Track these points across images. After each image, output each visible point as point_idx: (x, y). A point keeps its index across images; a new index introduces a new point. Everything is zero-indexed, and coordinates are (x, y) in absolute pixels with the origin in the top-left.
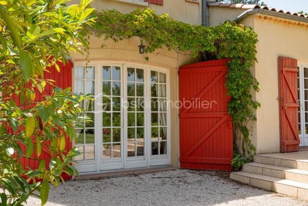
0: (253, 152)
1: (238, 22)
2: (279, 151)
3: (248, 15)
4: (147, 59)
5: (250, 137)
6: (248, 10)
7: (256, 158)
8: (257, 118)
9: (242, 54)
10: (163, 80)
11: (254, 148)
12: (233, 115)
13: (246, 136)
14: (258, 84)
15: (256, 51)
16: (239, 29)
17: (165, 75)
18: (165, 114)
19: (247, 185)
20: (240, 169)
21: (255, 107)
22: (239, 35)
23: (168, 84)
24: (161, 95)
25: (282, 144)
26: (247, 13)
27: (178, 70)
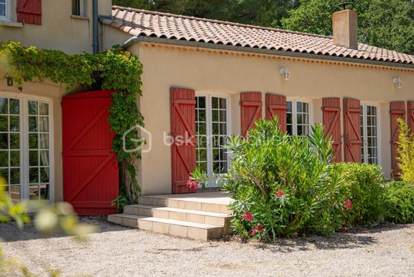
0: (139, 194)
1: (125, 48)
2: (171, 192)
3: (133, 42)
4: (20, 89)
6: (134, 37)
7: (141, 200)
8: (142, 156)
9: (125, 87)
10: (44, 111)
11: (138, 189)
12: (117, 153)
14: (143, 118)
15: (141, 83)
16: (124, 58)
17: (48, 105)
18: (47, 152)
19: (119, 225)
20: (121, 211)
22: (123, 66)
23: (51, 116)
24: (42, 129)
25: (173, 184)
26: (132, 40)
27: (61, 100)
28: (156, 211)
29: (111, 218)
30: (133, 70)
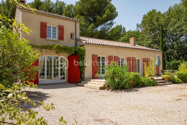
1: (82, 46)
2: (92, 78)
3: (84, 44)
4: (59, 54)
5: (84, 75)
7: (85, 80)
8: (86, 70)
9: (82, 54)
11: (85, 77)
12: (80, 69)
13: (84, 74)
15: (86, 53)
16: (82, 48)
20: (81, 82)
21: (85, 67)
22: (82, 50)
25: (93, 76)
27: (68, 57)
28: (88, 82)
29: (78, 84)
30: (84, 51)
